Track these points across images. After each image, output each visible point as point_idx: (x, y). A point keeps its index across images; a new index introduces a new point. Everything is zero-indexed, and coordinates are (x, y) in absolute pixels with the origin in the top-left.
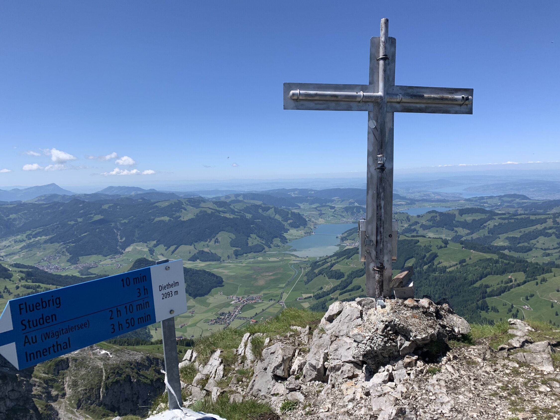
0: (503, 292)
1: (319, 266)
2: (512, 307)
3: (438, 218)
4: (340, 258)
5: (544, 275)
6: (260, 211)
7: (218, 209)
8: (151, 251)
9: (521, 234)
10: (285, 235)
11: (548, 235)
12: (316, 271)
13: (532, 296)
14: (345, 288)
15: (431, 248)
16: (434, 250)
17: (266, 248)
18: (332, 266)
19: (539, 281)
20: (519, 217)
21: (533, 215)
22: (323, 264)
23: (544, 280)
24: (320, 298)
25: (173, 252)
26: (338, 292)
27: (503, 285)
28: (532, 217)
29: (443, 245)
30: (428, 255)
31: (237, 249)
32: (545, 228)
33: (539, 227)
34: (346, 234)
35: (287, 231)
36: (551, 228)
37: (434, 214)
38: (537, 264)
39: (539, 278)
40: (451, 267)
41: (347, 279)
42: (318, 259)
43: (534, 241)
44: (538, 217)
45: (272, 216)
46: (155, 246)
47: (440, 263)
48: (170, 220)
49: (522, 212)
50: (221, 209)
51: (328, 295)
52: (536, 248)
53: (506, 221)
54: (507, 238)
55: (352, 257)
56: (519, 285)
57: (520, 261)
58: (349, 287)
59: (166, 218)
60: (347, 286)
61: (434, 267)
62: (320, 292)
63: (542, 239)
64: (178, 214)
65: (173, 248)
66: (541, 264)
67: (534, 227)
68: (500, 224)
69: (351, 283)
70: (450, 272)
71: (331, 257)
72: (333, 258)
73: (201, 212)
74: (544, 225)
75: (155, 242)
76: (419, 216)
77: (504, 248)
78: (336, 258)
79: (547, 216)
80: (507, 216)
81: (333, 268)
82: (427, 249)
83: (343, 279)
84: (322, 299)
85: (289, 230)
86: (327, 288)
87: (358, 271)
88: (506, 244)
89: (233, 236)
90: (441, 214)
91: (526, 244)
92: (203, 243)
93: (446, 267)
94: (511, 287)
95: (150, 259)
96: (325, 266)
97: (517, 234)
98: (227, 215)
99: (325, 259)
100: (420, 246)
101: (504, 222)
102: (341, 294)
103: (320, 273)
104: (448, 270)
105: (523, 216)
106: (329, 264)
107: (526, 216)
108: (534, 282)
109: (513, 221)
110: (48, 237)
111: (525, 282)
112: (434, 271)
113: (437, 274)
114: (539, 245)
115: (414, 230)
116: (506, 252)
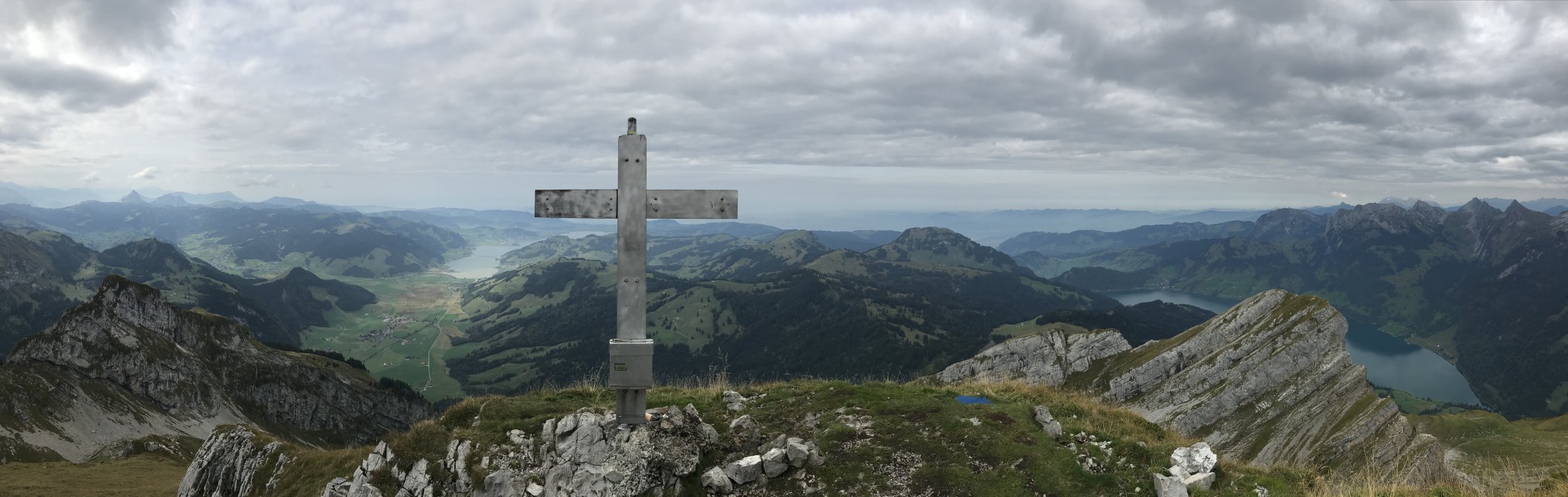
0: (658, 307)
1: (477, 288)
2: (666, 319)
3: (597, 242)
4: (499, 280)
5: (690, 289)
6: (418, 229)
7: (375, 225)
8: (308, 262)
9: (674, 254)
10: (443, 255)
11: (693, 255)
12: (474, 293)
13: (682, 308)
14: (503, 311)
15: (590, 270)
16: (593, 272)
17: (423, 268)
18: (491, 288)
19: (687, 294)
20: (671, 239)
21: (682, 237)
22: (482, 286)
23: (691, 293)
24: (477, 320)
25: (327, 265)
26: (496, 315)
27: (659, 301)
28: (681, 240)
29: (601, 267)
30: (587, 276)
31: (392, 266)
32: (691, 249)
33: (687, 248)
34: (505, 257)
35: (445, 251)
36: (695, 248)
37: (593, 238)
38: (685, 280)
39: (688, 291)
40: (609, 288)
41: (506, 302)
42: (476, 281)
43: (682, 260)
44: (686, 239)
45: (431, 235)
46: (312, 256)
47: (598, 284)
48: (326, 233)
49: (673, 235)
50: (377, 225)
51: (485, 318)
52: (685, 266)
53: (660, 244)
54: (661, 259)
55: (511, 280)
56: (672, 299)
57: (674, 279)
58: (507, 311)
59: (323, 231)
60: (505, 309)
61: (593, 288)
62: (477, 314)
63: (689, 258)
64: (334, 228)
65: (328, 260)
66: (688, 279)
67: (683, 248)
68: (655, 246)
69: (510, 305)
70: (609, 293)
71: (490, 279)
72: (492, 281)
73: (357, 227)
74: (690, 246)
75: (311, 253)
76: (579, 240)
77: (659, 267)
78: (494, 280)
79: (691, 238)
80: (661, 239)
81: (492, 291)
82: (587, 271)
83: (501, 302)
84: (479, 322)
85: (447, 250)
86: (484, 311)
87: (517, 293)
88: (661, 263)
89: (389, 254)
90: (600, 238)
91: (676, 263)
92: (358, 259)
93: (605, 288)
94: (665, 302)
95: (306, 269)
96: (484, 288)
97: (669, 254)
98: (383, 232)
99: (484, 281)
100: (580, 269)
101: (657, 244)
102: (499, 317)
103: (478, 295)
104: (607, 291)
105: (673, 239)
106: (488, 286)
107: (676, 239)
108: (684, 296)
109: (665, 243)
110: (220, 239)
111: (676, 297)
112: (594, 292)
113: (596, 295)
114: (687, 263)
115: (575, 253)
116: (660, 271)
